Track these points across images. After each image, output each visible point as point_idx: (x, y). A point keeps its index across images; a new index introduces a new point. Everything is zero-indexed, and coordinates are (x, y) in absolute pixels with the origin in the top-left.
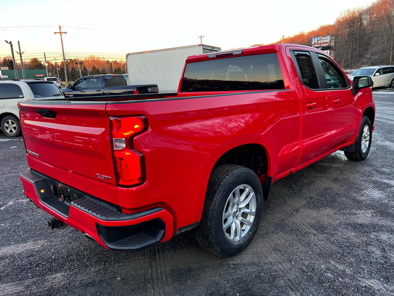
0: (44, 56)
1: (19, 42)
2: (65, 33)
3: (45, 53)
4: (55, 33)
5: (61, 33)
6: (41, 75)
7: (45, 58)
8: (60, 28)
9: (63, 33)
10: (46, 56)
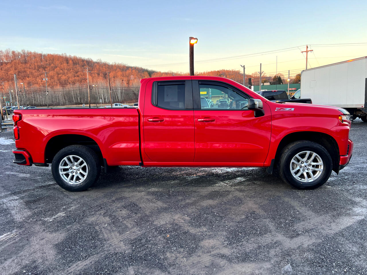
0: (288, 73)
1: (261, 64)
2: (311, 51)
3: (289, 71)
4: (302, 52)
5: (307, 52)
6: (293, 89)
7: (289, 74)
8: (307, 47)
9: (310, 51)
10: (290, 73)
